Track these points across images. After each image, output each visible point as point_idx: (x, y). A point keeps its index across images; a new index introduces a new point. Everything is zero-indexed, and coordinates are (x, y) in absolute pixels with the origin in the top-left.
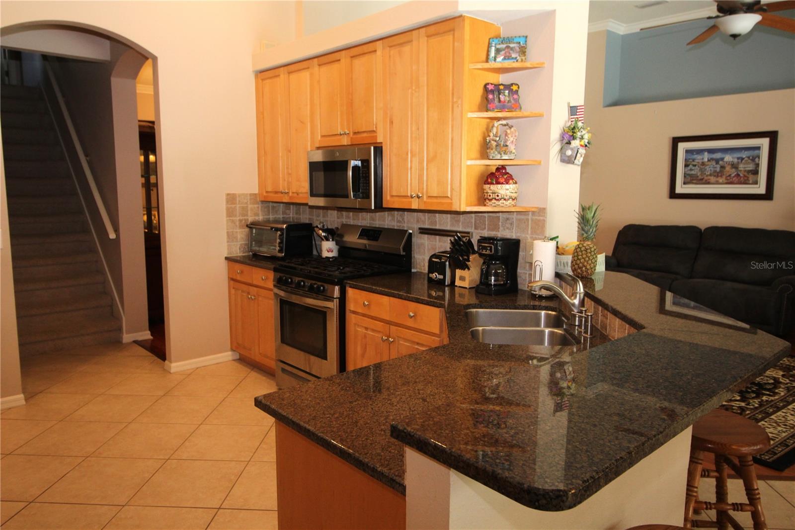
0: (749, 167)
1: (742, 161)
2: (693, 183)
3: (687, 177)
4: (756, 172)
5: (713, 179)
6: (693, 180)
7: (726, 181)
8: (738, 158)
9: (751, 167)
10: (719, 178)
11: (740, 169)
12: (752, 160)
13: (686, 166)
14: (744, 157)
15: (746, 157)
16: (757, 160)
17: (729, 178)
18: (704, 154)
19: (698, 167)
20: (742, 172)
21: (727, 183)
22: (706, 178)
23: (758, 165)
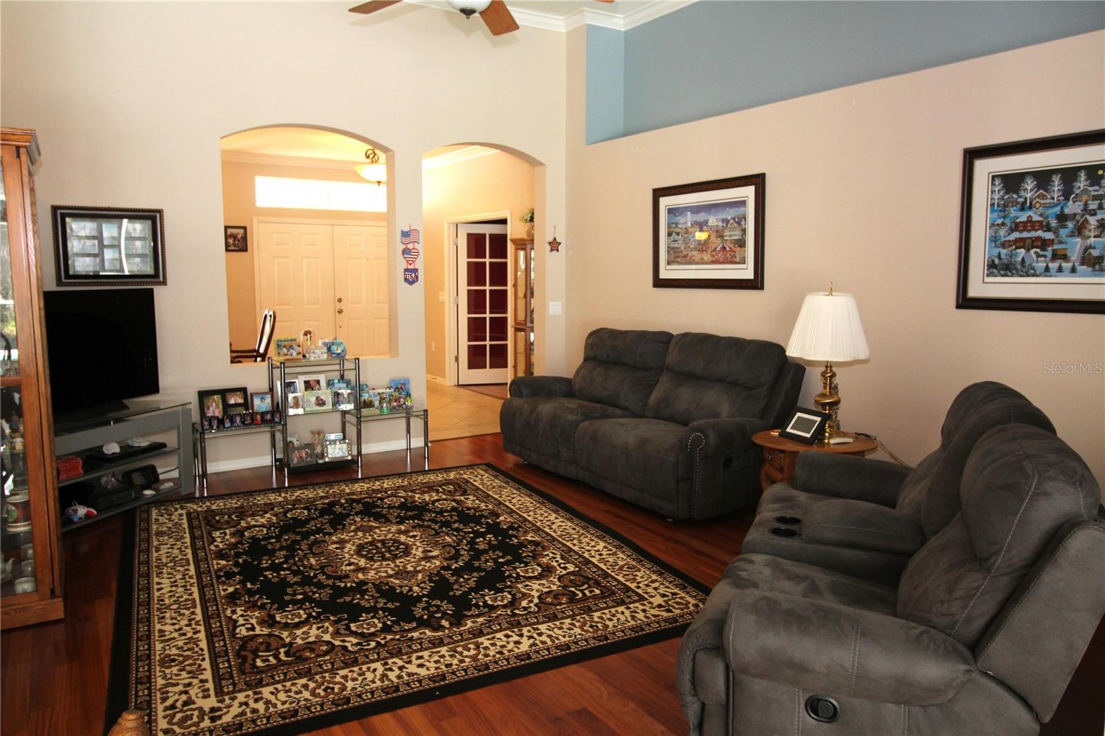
0: (736, 235)
1: (727, 225)
2: (679, 263)
3: (671, 252)
4: (741, 243)
5: (697, 255)
6: (678, 257)
7: (711, 259)
8: (723, 220)
9: (737, 235)
10: (704, 253)
11: (725, 238)
12: (737, 223)
13: (670, 234)
14: (729, 218)
15: (732, 218)
16: (743, 223)
17: (714, 253)
18: (686, 215)
19: (682, 236)
20: (728, 242)
21: (713, 262)
22: (690, 254)
23: (744, 231)
